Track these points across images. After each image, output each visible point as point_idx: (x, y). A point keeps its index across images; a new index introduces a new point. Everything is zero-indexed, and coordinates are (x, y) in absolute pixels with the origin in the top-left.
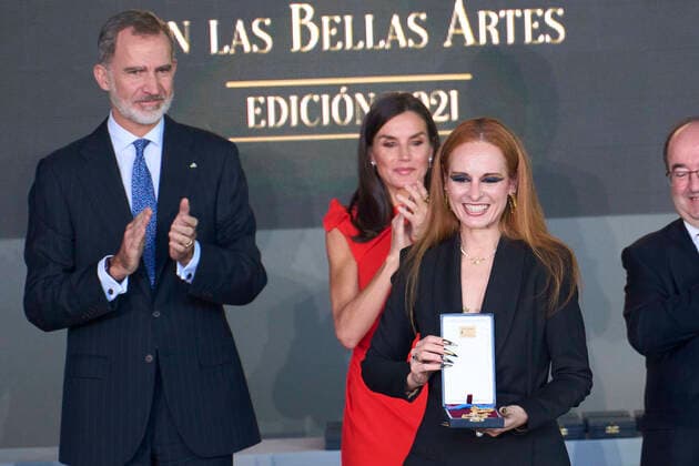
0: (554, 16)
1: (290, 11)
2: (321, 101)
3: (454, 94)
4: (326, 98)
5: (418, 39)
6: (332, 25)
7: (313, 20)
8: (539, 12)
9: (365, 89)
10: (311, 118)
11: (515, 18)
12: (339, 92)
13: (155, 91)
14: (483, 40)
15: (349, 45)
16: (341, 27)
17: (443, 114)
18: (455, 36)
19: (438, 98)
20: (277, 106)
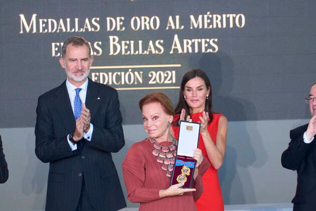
0: (214, 42)
1: (109, 39)
2: (121, 74)
3: (174, 72)
4: (123, 73)
5: (159, 50)
6: (126, 44)
7: (118, 43)
8: (208, 40)
9: (138, 70)
10: (117, 81)
11: (198, 42)
12: (128, 71)
13: (80, 68)
14: (185, 51)
15: (132, 53)
16: (129, 45)
17: (169, 80)
18: (174, 49)
19: (167, 74)
20: (104, 76)
